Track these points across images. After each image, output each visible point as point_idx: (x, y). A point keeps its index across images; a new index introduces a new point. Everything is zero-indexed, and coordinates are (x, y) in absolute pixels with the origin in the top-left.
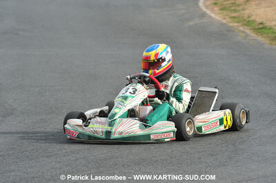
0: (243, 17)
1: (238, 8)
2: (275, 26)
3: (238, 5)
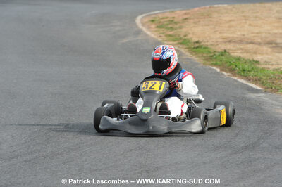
0: (179, 35)
1: (175, 26)
2: (212, 45)
3: (176, 23)
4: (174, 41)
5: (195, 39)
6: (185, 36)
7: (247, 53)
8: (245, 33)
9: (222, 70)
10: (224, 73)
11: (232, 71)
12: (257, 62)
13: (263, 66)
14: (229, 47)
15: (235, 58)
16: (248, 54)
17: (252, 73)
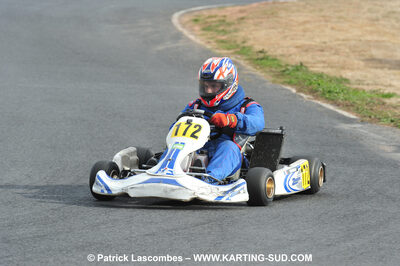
0: (235, 42)
1: (228, 29)
2: (282, 55)
3: (229, 24)
4: (229, 49)
5: (258, 48)
6: (244, 42)
7: (332, 67)
8: (326, 40)
9: (299, 91)
10: (302, 94)
11: (313, 92)
12: (346, 80)
13: (355, 86)
14: (306, 58)
15: (315, 74)
16: (334, 70)
17: (341, 96)
